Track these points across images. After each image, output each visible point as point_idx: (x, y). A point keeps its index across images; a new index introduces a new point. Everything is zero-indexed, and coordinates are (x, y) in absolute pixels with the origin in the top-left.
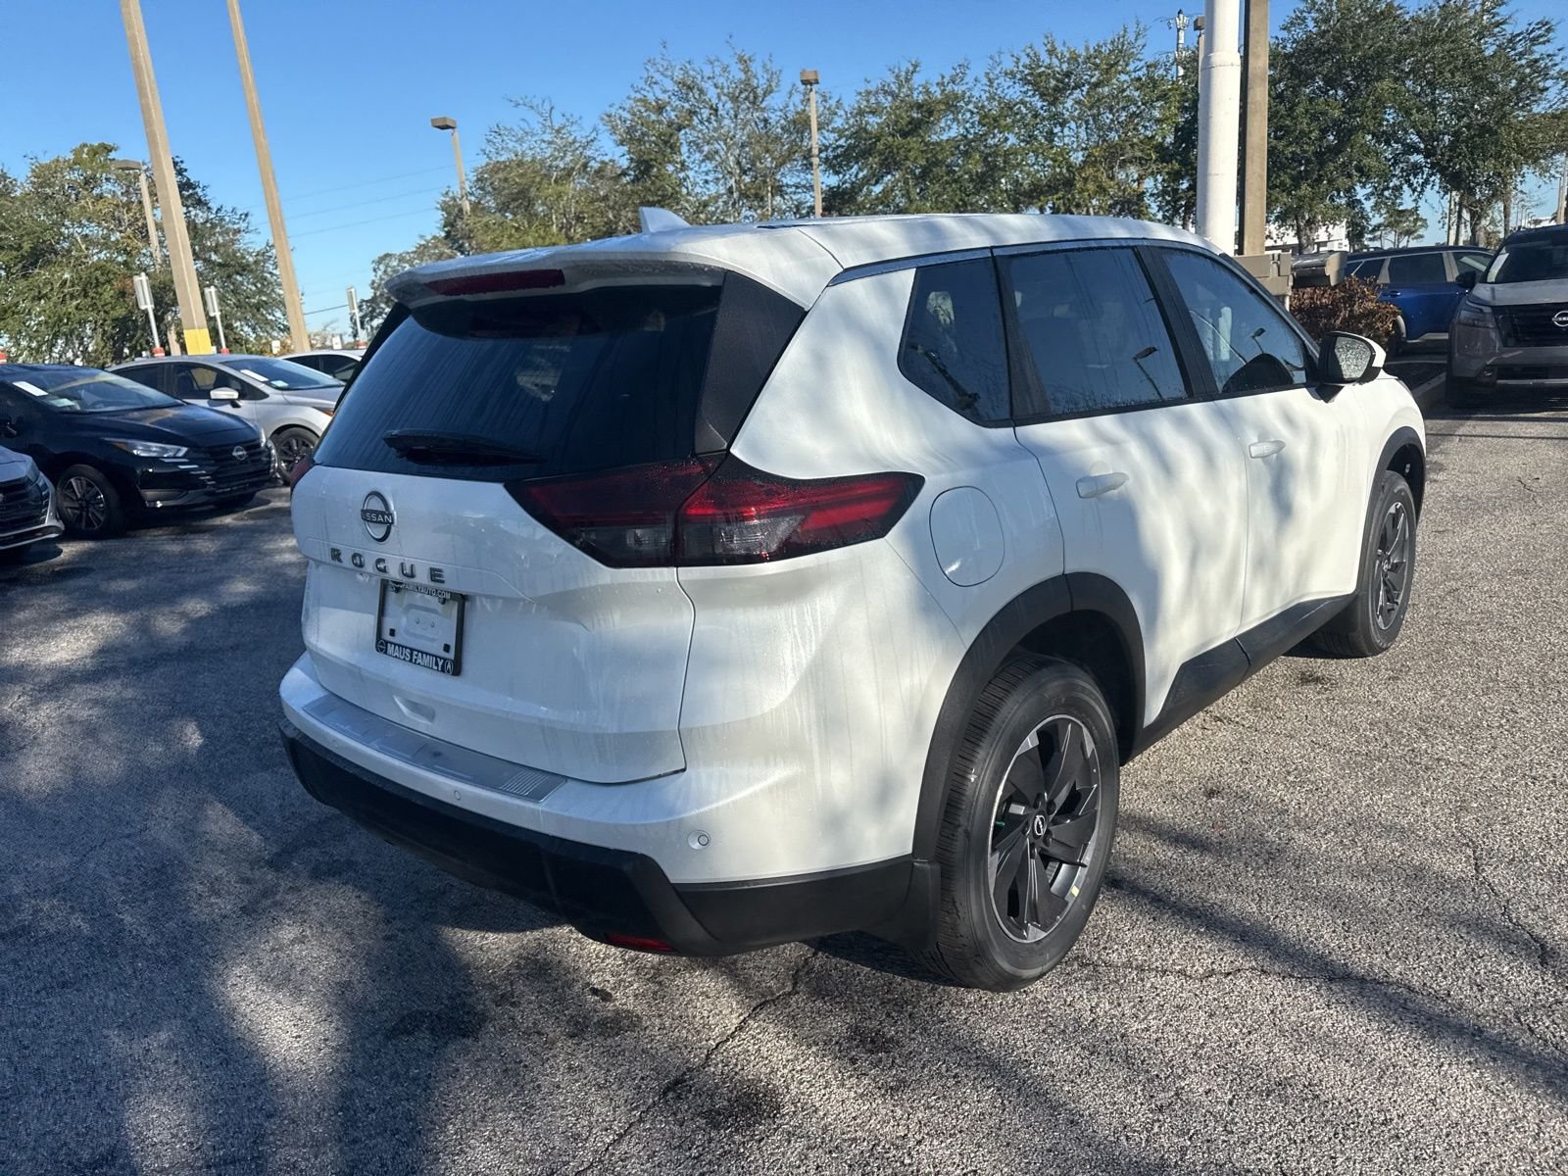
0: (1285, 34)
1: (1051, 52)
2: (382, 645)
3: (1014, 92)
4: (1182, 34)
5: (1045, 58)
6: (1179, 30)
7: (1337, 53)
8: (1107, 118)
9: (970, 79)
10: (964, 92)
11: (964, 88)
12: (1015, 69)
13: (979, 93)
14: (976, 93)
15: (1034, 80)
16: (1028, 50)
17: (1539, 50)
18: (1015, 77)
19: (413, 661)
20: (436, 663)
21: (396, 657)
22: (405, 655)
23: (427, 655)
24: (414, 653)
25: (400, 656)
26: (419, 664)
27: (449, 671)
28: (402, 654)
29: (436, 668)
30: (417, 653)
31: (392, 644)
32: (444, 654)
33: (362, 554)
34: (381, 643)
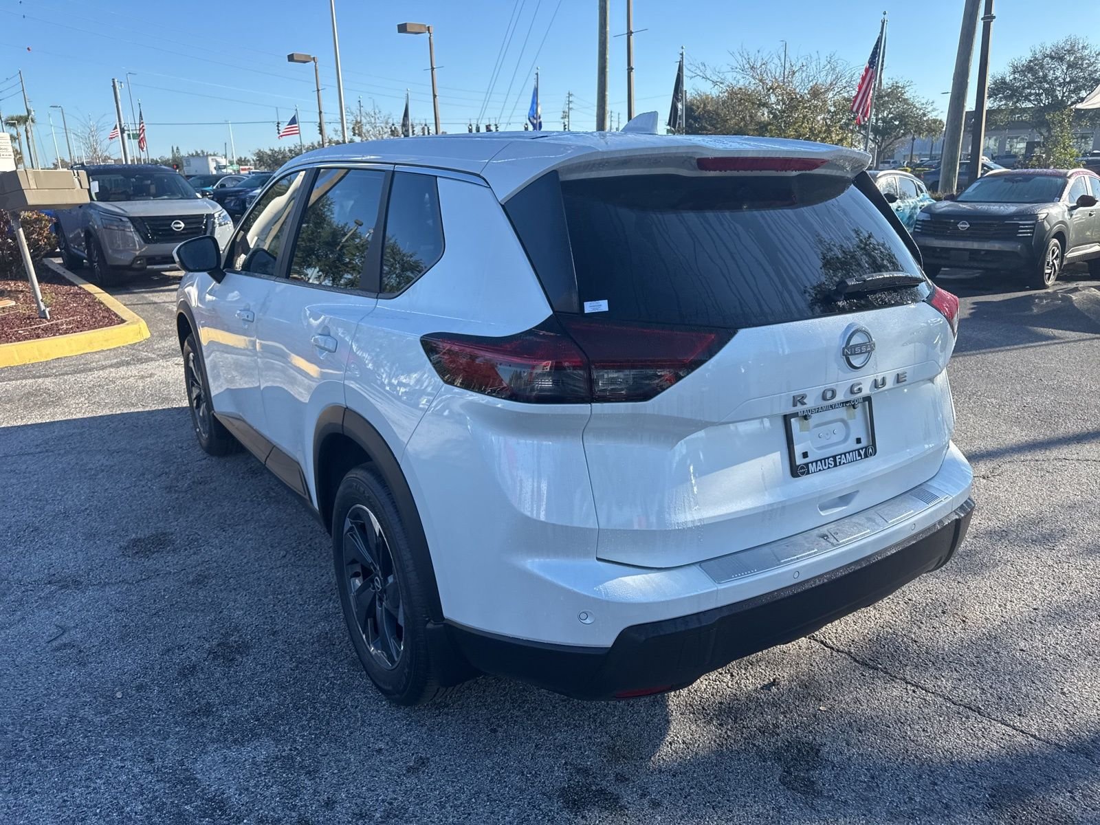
2: (796, 471)
19: (838, 464)
20: (860, 455)
21: (820, 470)
22: (829, 464)
23: (849, 452)
24: (837, 457)
25: (825, 468)
26: (844, 463)
27: (871, 455)
28: (825, 465)
29: (860, 458)
30: (839, 456)
31: (812, 463)
32: (859, 446)
33: (834, 388)
34: (801, 469)
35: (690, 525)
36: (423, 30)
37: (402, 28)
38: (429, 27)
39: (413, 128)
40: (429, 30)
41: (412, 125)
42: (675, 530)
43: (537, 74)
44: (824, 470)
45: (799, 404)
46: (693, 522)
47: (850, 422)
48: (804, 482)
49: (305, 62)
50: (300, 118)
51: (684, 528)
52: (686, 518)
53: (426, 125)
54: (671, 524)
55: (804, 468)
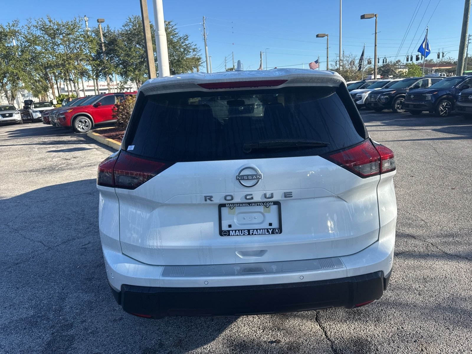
0: (123, 28)
1: (50, 21)
2: (222, 233)
3: (39, 33)
4: (87, 23)
5: (47, 23)
6: (86, 21)
7: (140, 35)
8: (72, 45)
9: (20, 25)
10: (18, 31)
11: (18, 29)
12: (37, 25)
13: (24, 31)
14: (23, 31)
15: (45, 29)
16: (41, 20)
17: (187, 42)
18: (37, 28)
19: (251, 234)
20: (268, 231)
21: (237, 235)
22: (244, 233)
23: (260, 229)
24: (251, 231)
25: (241, 234)
26: (255, 234)
27: (277, 233)
28: (242, 233)
29: (268, 233)
30: (253, 230)
31: (232, 231)
32: (270, 227)
33: (233, 195)
34: (224, 232)
35: (155, 248)
36: (373, 16)
37: (363, 17)
38: (376, 15)
39: (379, 60)
40: (376, 16)
41: (378, 58)
42: (148, 248)
43: (427, 29)
44: (240, 235)
45: (208, 200)
46: (157, 246)
47: (265, 214)
48: (226, 239)
49: (323, 37)
50: (320, 61)
51: (152, 248)
52: (153, 243)
53: (385, 58)
54: (146, 245)
55: (226, 232)
